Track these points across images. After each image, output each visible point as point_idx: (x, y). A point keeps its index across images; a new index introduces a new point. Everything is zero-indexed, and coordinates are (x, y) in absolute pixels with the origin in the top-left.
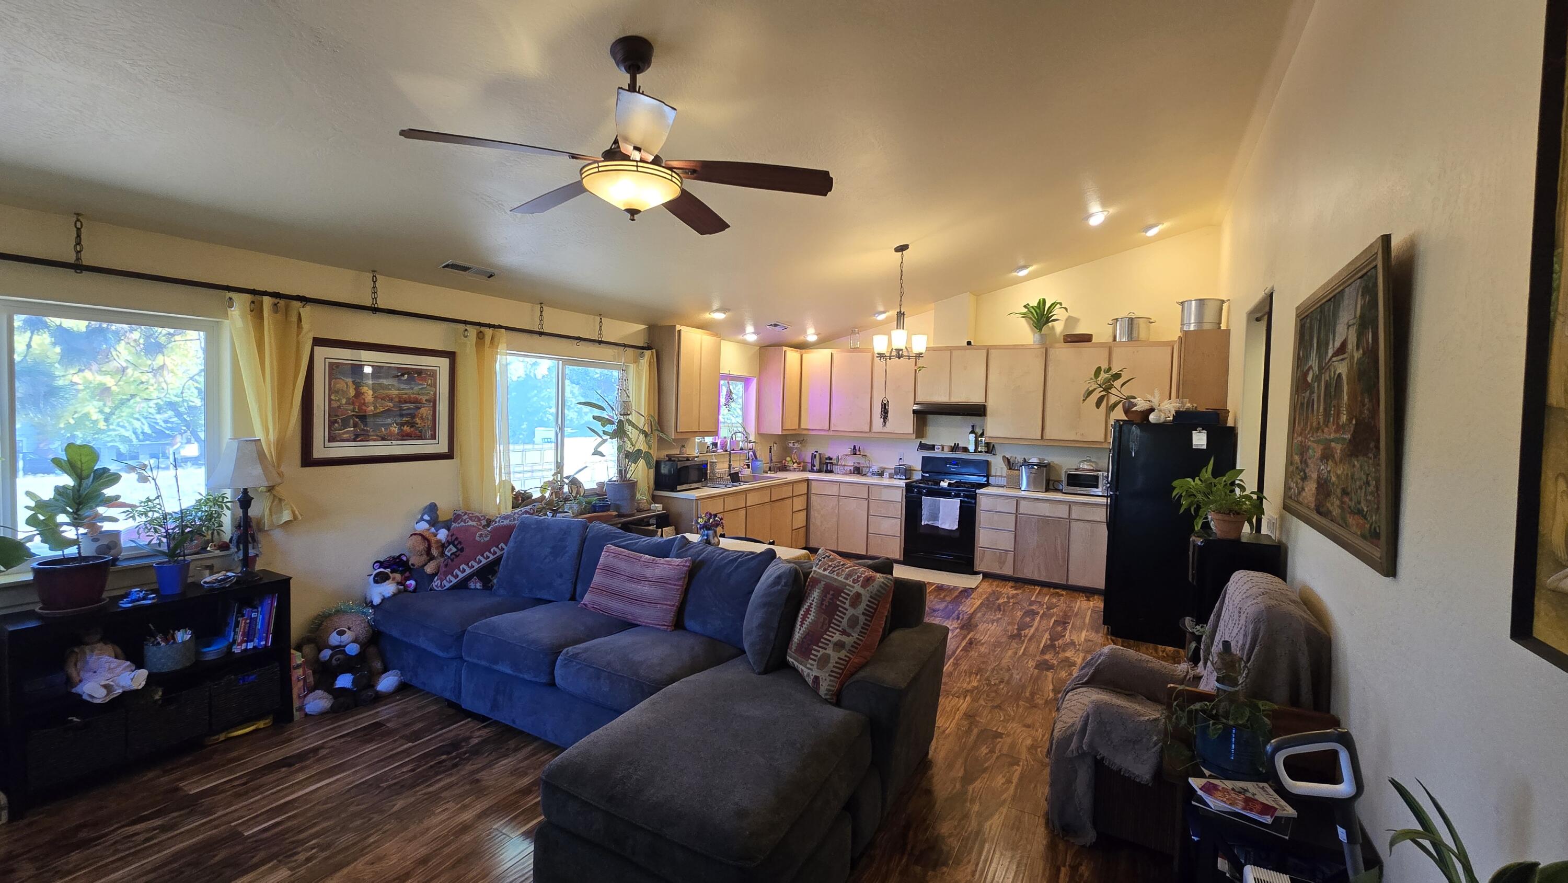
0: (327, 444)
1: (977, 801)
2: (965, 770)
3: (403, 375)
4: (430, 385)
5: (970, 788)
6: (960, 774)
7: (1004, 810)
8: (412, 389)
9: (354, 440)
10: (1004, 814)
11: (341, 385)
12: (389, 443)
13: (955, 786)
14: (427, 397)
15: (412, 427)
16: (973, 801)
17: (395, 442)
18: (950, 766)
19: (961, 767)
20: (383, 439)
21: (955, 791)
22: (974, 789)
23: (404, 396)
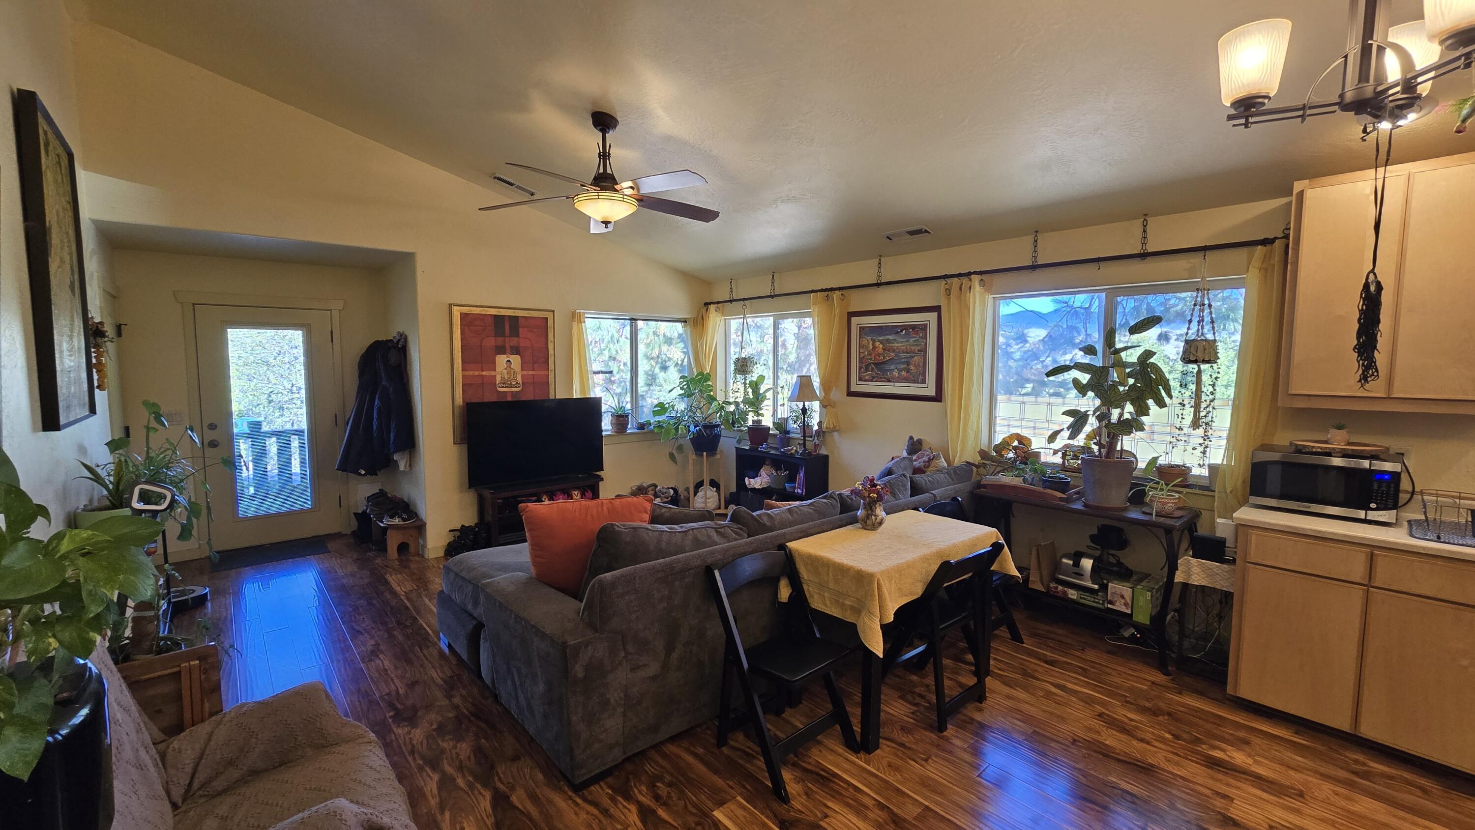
0: (859, 383)
1: (466, 789)
2: (517, 808)
3: (901, 331)
4: (921, 338)
5: (488, 795)
6: (514, 799)
7: (433, 802)
8: (907, 341)
9: (872, 381)
10: (430, 798)
11: (865, 342)
12: (892, 384)
13: (502, 783)
14: (919, 348)
15: (908, 372)
16: (471, 786)
17: (896, 384)
18: (534, 798)
19: (525, 808)
20: (889, 381)
21: (496, 779)
22: (484, 796)
23: (902, 348)
